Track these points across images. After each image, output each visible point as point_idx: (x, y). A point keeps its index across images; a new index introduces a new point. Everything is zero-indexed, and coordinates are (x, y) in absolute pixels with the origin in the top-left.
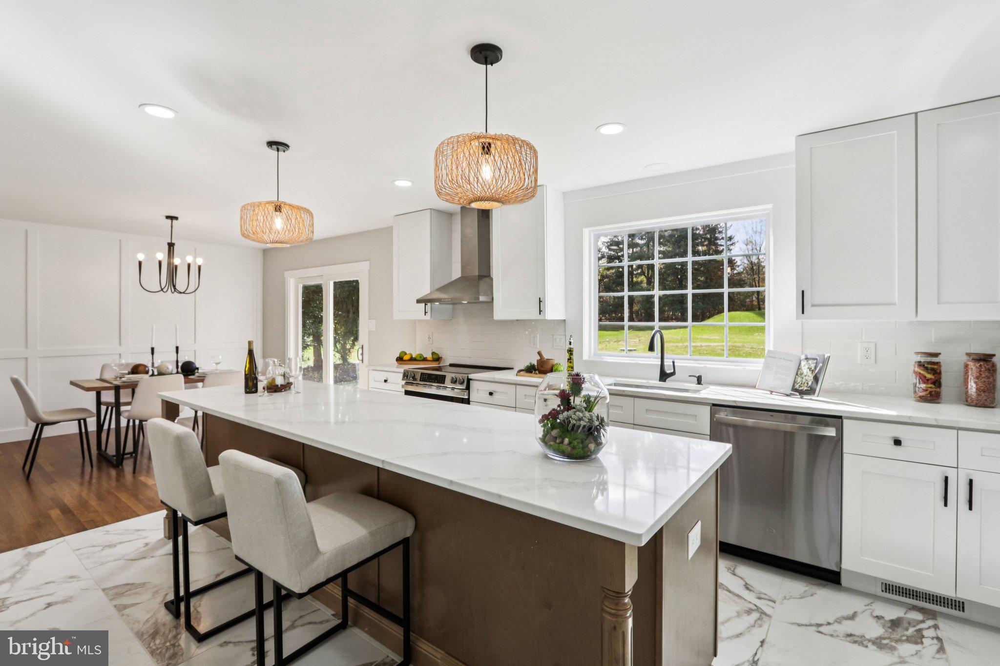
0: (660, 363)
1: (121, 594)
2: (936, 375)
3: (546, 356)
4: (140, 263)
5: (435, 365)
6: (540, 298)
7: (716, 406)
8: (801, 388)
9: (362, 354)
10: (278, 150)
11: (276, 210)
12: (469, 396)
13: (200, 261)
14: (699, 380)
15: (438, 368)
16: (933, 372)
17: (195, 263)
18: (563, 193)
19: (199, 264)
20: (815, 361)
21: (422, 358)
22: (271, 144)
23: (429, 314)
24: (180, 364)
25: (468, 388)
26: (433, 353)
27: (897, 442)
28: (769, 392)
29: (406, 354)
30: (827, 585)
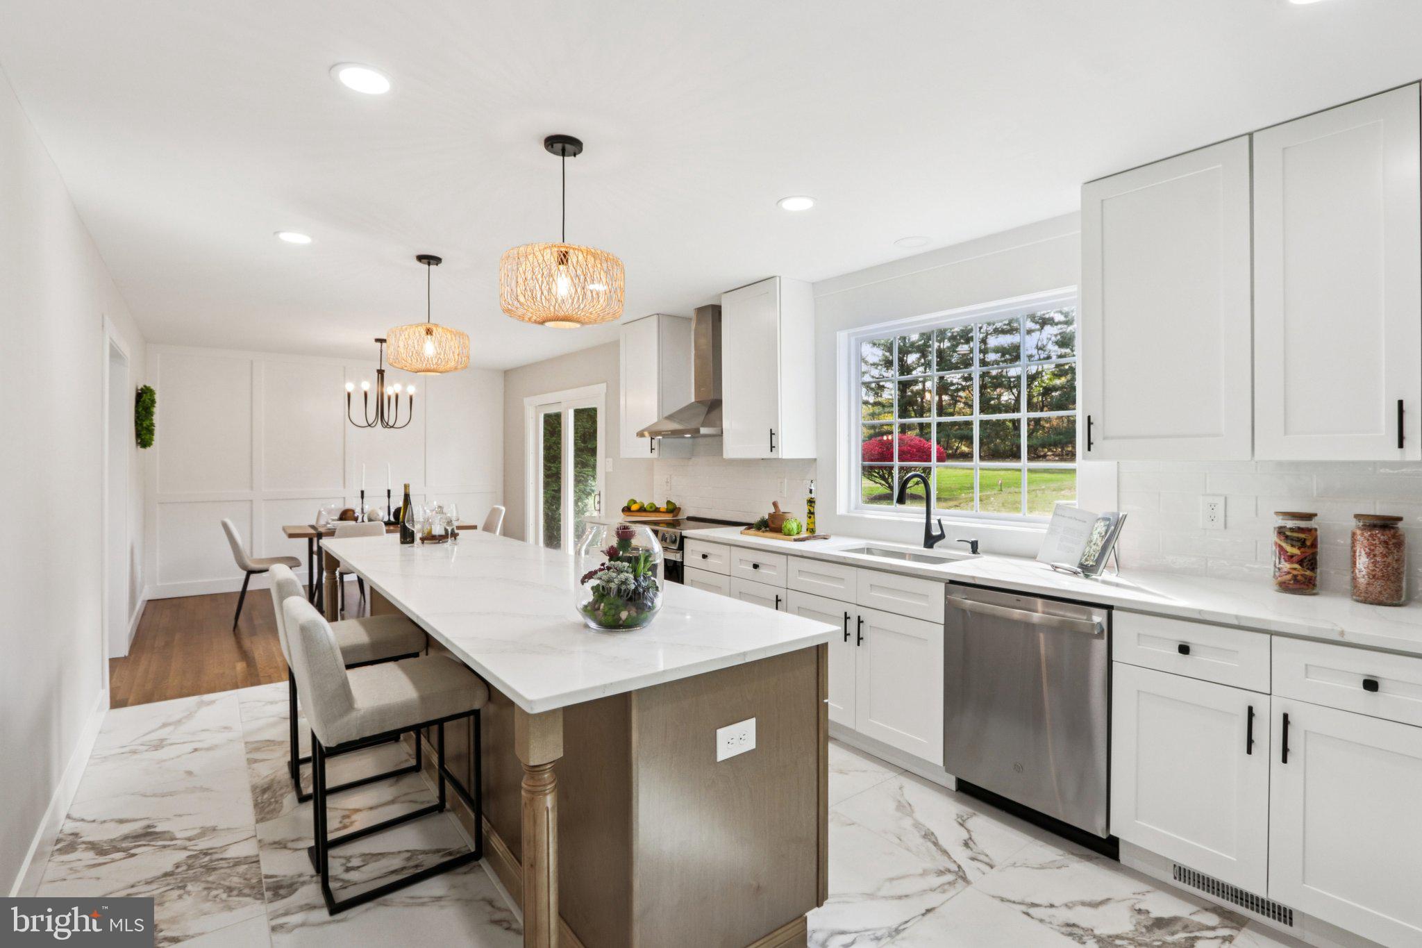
0: (924, 521)
1: (257, 749)
2: (1302, 550)
3: (782, 509)
4: (349, 395)
5: (668, 517)
6: (771, 430)
7: (953, 583)
8: (1087, 563)
9: (599, 502)
10: (429, 264)
11: (427, 334)
12: (683, 559)
13: (411, 390)
14: (974, 547)
15: (671, 522)
16: (1299, 544)
17: (404, 392)
18: (813, 283)
19: (411, 393)
20: (1108, 522)
21: (654, 509)
22: (421, 258)
23: (656, 452)
24: (392, 510)
25: (681, 548)
26: (669, 502)
27: (1184, 649)
28: (1050, 568)
29: (635, 502)
30: (1097, 858)
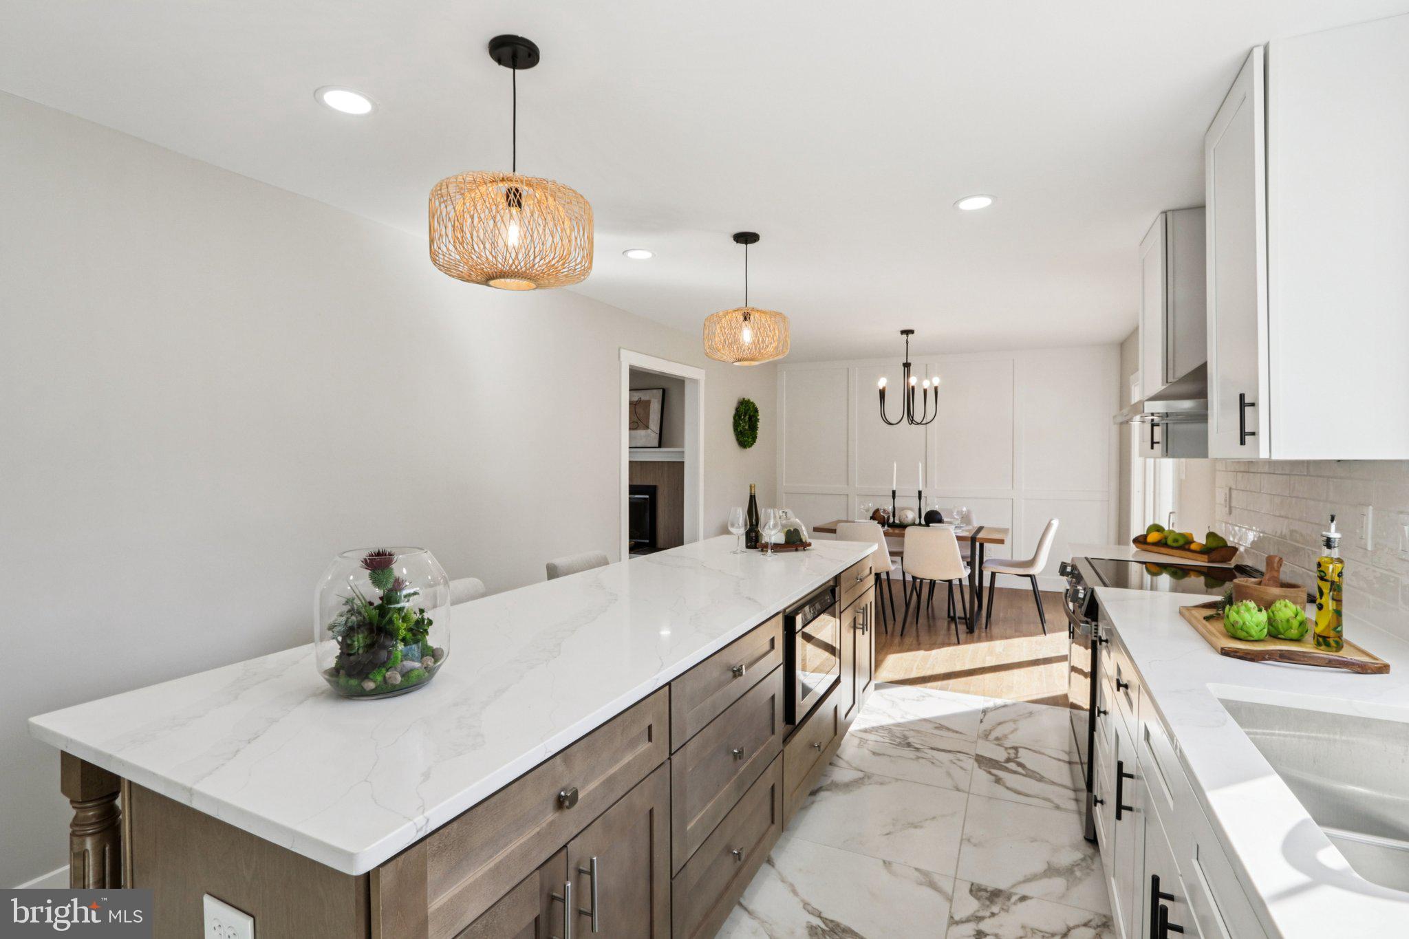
10: (747, 242)
11: (744, 319)
19: (936, 384)
21: (1184, 543)
22: (737, 239)
24: (923, 513)
26: (1209, 535)
29: (1159, 529)
